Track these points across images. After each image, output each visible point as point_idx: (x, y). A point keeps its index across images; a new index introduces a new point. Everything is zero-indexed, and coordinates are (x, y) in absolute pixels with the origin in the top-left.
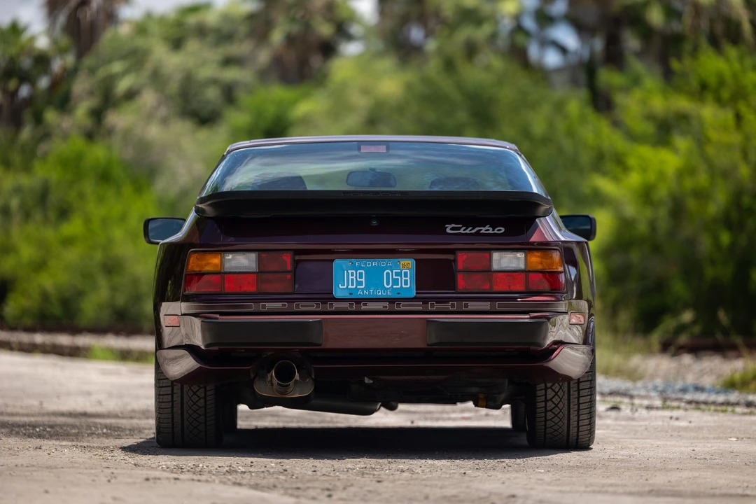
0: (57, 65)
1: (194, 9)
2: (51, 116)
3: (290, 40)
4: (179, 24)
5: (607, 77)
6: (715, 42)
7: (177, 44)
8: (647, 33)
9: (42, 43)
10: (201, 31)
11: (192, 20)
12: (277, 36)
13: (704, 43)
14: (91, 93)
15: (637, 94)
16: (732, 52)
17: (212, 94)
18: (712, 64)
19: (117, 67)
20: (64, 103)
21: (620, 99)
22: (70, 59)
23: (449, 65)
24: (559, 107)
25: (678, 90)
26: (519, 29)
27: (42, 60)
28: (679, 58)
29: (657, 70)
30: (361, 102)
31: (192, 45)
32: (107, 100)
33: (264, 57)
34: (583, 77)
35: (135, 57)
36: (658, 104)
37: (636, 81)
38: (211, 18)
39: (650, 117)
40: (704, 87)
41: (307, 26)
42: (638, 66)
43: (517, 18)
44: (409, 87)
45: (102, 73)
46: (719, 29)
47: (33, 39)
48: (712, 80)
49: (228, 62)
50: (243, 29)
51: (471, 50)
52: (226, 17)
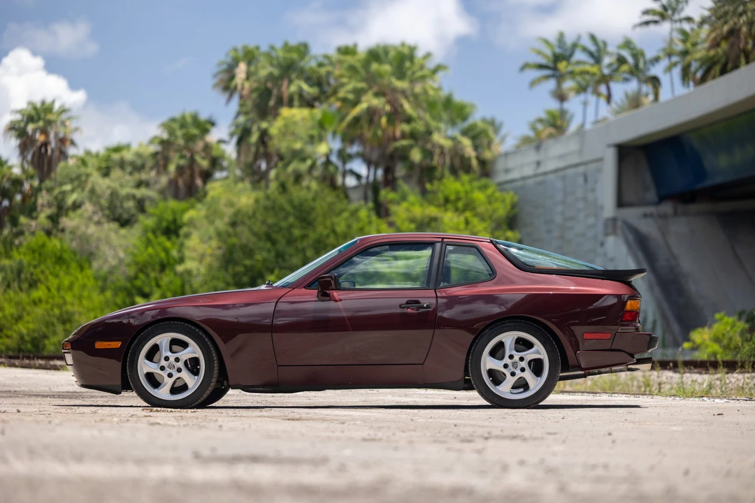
0: (27, 186)
1: (117, 149)
2: (23, 220)
3: (180, 169)
4: (108, 159)
5: (386, 194)
6: (454, 172)
7: (106, 173)
8: (411, 166)
9: (17, 171)
10: (122, 164)
11: (116, 156)
12: (172, 168)
13: (447, 173)
14: (50, 205)
15: (405, 205)
16: (465, 178)
17: (130, 204)
18: (452, 186)
19: (68, 187)
20: (31, 211)
21: (393, 208)
22: (36, 183)
23: (283, 187)
24: (354, 213)
25: (430, 203)
26: (328, 162)
27: (17, 182)
28: (431, 181)
29: (417, 189)
30: (229, 212)
31: (116, 173)
32: (61, 209)
33: (164, 180)
34: (370, 194)
35: (78, 181)
36: (418, 211)
37: (404, 198)
38: (128, 156)
39: (412, 220)
40: (447, 200)
41: (192, 161)
42: (404, 187)
43: (327, 156)
44: (257, 201)
45: (56, 191)
46: (457, 162)
47: (10, 168)
48: (452, 197)
49: (139, 184)
50: (150, 163)
51: (298, 178)
52: (139, 155)
